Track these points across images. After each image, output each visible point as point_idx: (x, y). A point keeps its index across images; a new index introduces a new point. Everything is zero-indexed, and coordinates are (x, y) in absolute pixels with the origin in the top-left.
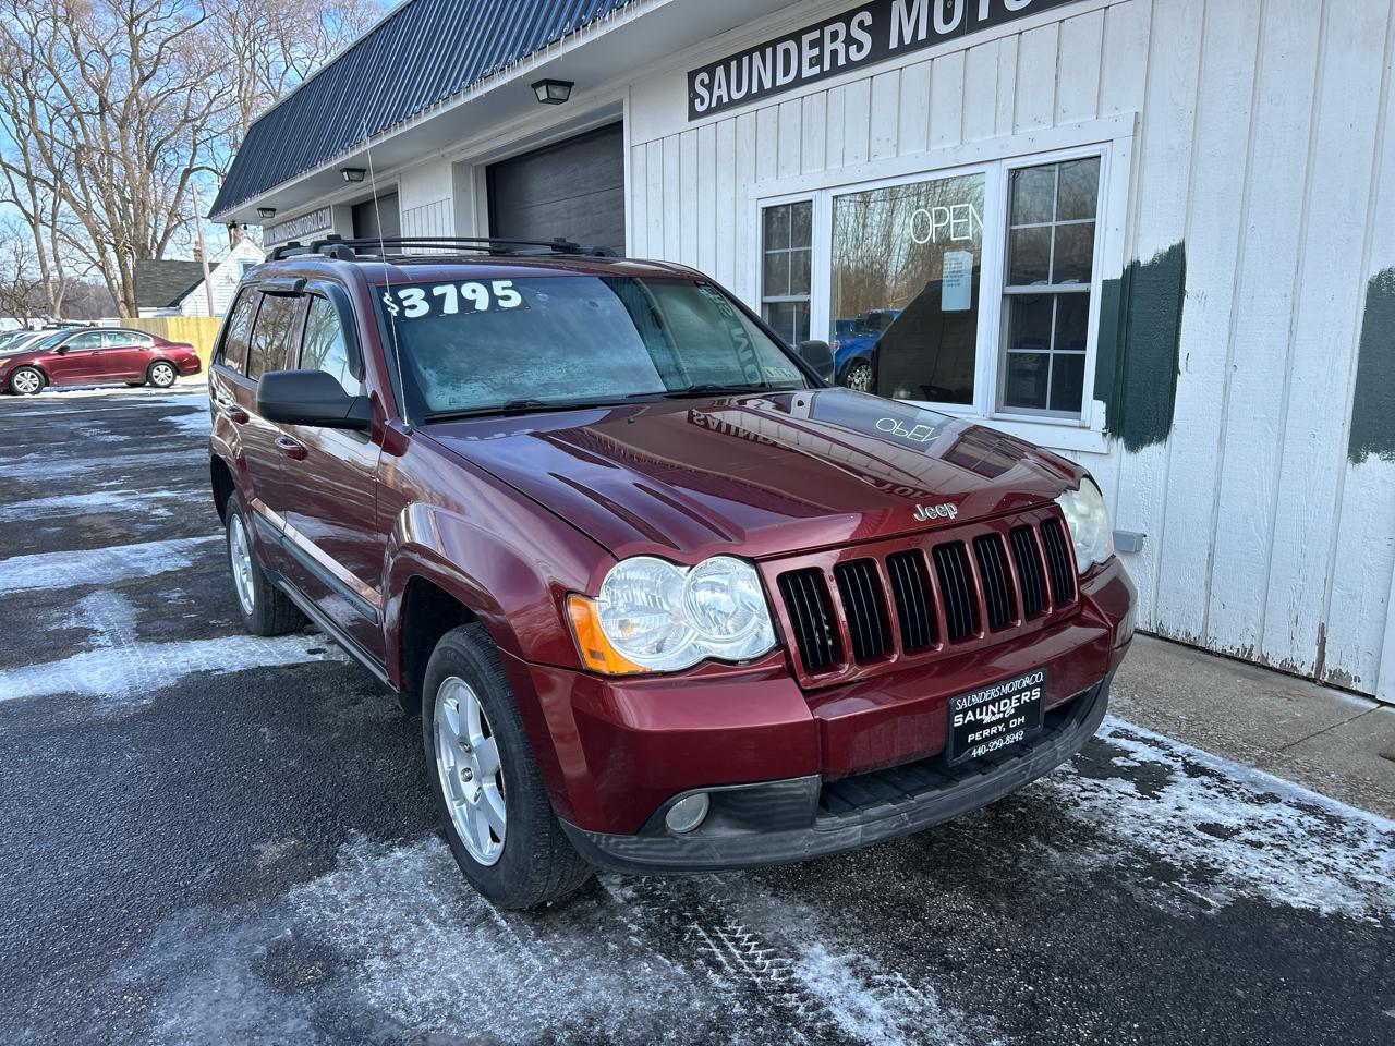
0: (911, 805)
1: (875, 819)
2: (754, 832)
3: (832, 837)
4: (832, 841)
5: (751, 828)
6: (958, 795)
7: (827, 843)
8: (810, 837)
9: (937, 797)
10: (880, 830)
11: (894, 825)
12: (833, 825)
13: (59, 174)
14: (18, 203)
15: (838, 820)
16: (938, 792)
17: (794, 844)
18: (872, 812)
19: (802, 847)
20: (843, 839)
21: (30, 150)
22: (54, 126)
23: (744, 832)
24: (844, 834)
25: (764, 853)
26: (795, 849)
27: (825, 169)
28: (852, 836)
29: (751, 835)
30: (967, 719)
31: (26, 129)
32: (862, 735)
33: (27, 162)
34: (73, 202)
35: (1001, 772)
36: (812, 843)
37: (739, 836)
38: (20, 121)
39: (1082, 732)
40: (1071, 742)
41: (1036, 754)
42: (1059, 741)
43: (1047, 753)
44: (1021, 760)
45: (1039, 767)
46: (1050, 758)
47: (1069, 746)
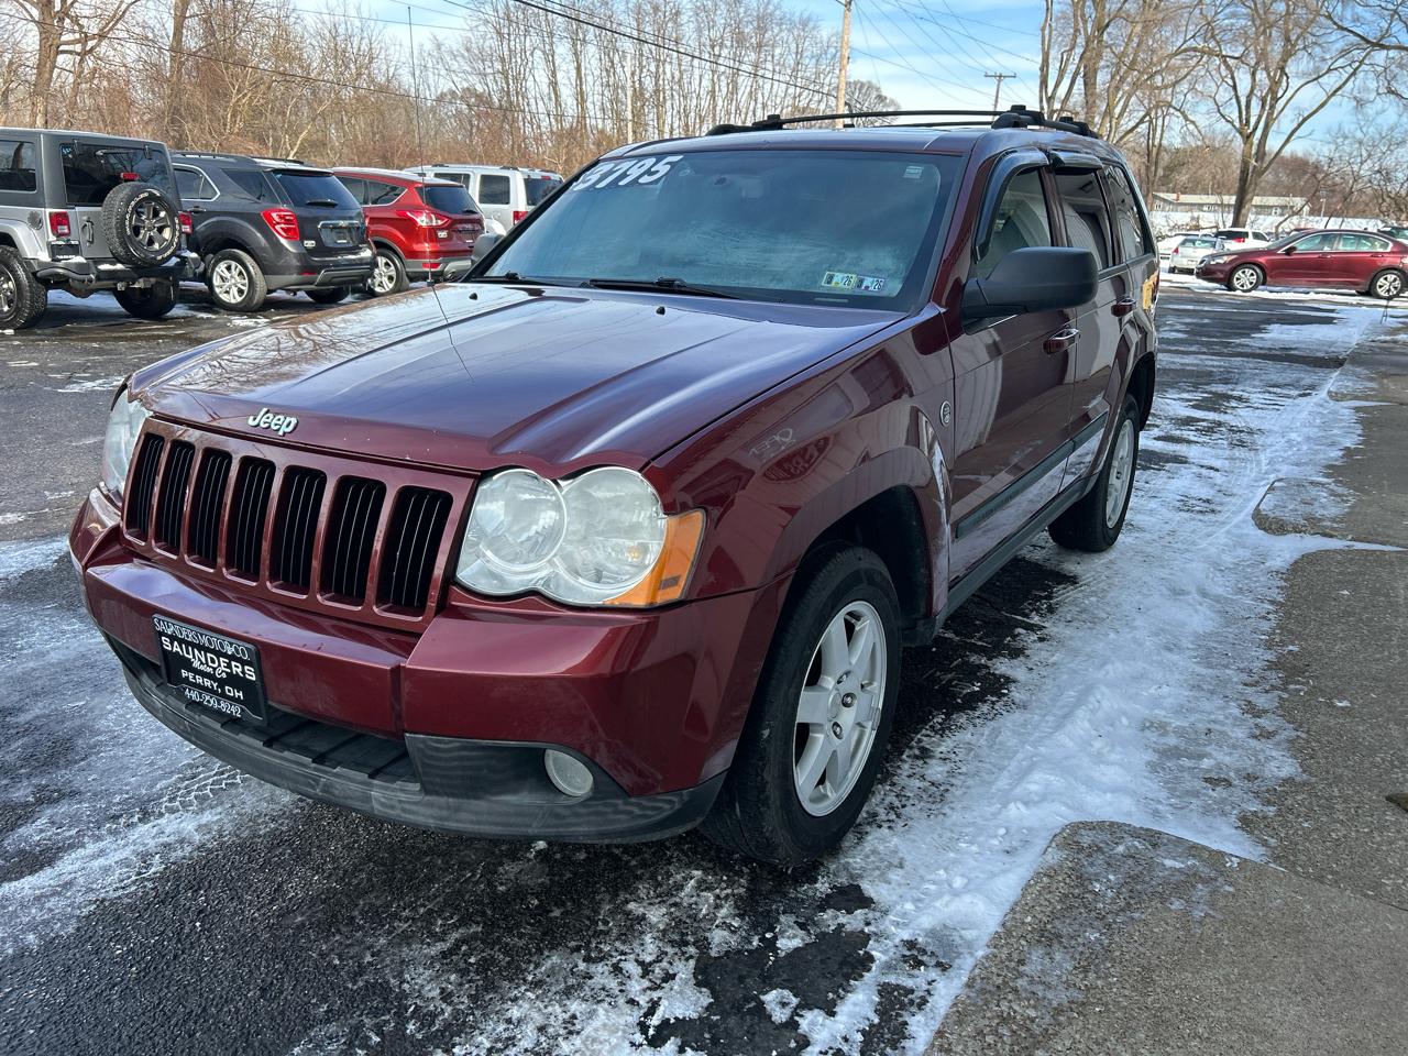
30: (174, 649)
39: (431, 805)
40: (400, 801)
41: (336, 775)
42: (382, 787)
43: (353, 786)
44: (314, 765)
45: (336, 792)
46: (358, 794)
47: (397, 804)
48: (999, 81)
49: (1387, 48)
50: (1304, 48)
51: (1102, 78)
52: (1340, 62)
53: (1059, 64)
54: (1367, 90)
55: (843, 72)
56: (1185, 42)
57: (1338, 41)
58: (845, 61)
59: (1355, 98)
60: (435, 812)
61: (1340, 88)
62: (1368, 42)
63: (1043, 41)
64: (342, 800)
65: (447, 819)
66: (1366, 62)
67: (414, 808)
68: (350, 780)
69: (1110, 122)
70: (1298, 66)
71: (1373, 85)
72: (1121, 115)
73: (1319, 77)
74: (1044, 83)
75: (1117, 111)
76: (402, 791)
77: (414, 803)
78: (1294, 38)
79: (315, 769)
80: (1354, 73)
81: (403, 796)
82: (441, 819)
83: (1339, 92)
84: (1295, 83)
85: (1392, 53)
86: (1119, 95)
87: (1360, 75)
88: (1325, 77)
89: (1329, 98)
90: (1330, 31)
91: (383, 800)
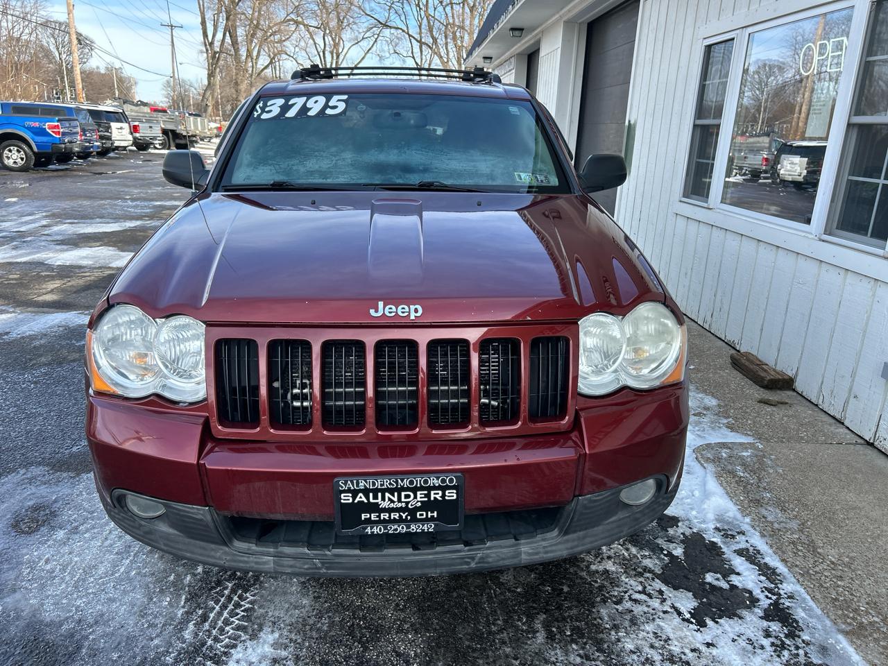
0: (326, 555)
1: (288, 556)
2: (181, 534)
3: (246, 559)
4: (246, 562)
5: (180, 531)
6: (378, 560)
7: (241, 562)
8: (225, 553)
9: (355, 556)
10: (291, 566)
11: (306, 567)
12: (248, 549)
13: (435, 40)
14: (413, 57)
15: (254, 547)
16: (357, 552)
17: (213, 553)
18: (288, 550)
19: (220, 558)
20: (257, 563)
21: (423, 26)
22: (436, 12)
23: (176, 532)
24: (258, 560)
25: (192, 553)
26: (215, 558)
27: (748, 9)
28: (265, 563)
29: (180, 536)
30: (358, 499)
31: (423, 13)
32: (242, 487)
33: (420, 33)
34: (441, 57)
35: (436, 553)
36: (228, 558)
37: (174, 534)
38: (420, 9)
39: (567, 541)
40: (544, 547)
41: (489, 548)
42: (527, 543)
43: (505, 550)
44: (467, 548)
45: (490, 560)
46: (509, 555)
47: (541, 550)
48: (172, 29)
49: (391, 27)
50: (348, 25)
51: (241, 32)
52: (368, 34)
53: (213, 22)
54: (383, 51)
55: (71, 15)
56: (288, 15)
57: (364, 23)
58: (71, 7)
59: (378, 55)
60: (569, 545)
61: (370, 49)
62: (381, 23)
63: (200, 8)
64: (494, 564)
65: (577, 546)
66: (381, 35)
67: (554, 548)
68: (501, 547)
69: (252, 61)
70: (347, 35)
71: (386, 48)
72: (258, 56)
73: (359, 42)
74: (205, 34)
75: (255, 54)
76: (544, 540)
77: (554, 545)
78: (341, 18)
79: (469, 550)
80: (376, 41)
81: (544, 544)
82: (572, 548)
83: (370, 51)
84: (348, 45)
85: (393, 31)
86: (254, 44)
87: (379, 42)
88: (362, 42)
89: (366, 54)
90: (359, 16)
91: (530, 551)
